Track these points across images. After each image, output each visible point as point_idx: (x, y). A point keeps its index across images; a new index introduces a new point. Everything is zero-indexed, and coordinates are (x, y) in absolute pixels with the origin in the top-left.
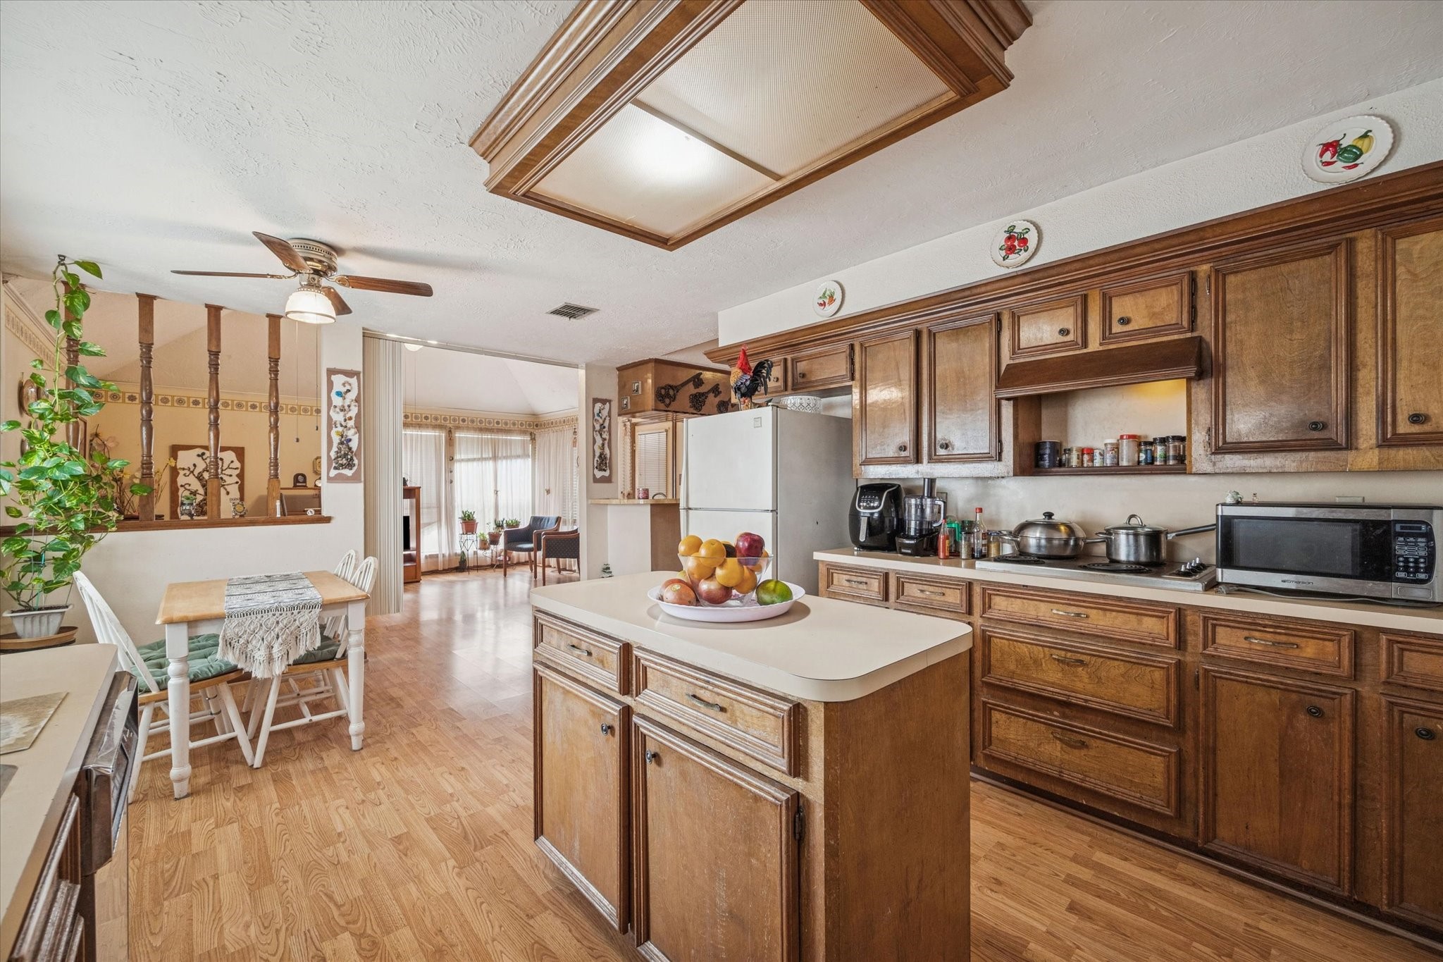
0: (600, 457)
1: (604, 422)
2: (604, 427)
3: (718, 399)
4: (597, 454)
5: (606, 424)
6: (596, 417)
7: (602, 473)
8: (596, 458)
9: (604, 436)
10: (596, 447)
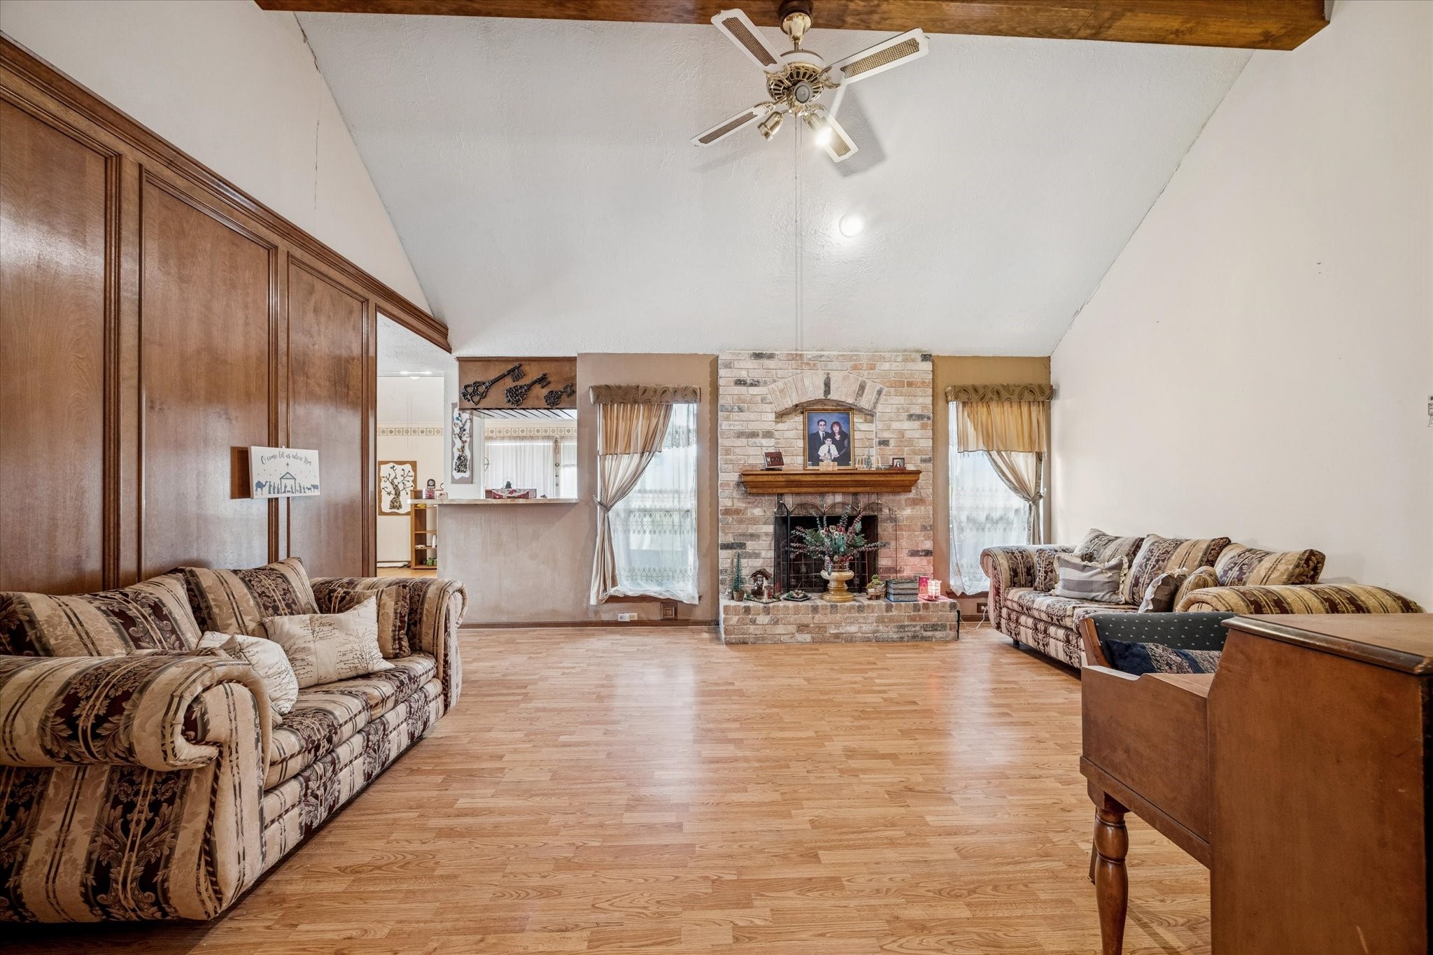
0: (459, 458)
1: (464, 425)
2: (464, 430)
3: (545, 391)
4: (456, 456)
5: (467, 427)
6: (456, 421)
7: (461, 475)
8: (455, 460)
9: (464, 439)
10: (455, 450)
